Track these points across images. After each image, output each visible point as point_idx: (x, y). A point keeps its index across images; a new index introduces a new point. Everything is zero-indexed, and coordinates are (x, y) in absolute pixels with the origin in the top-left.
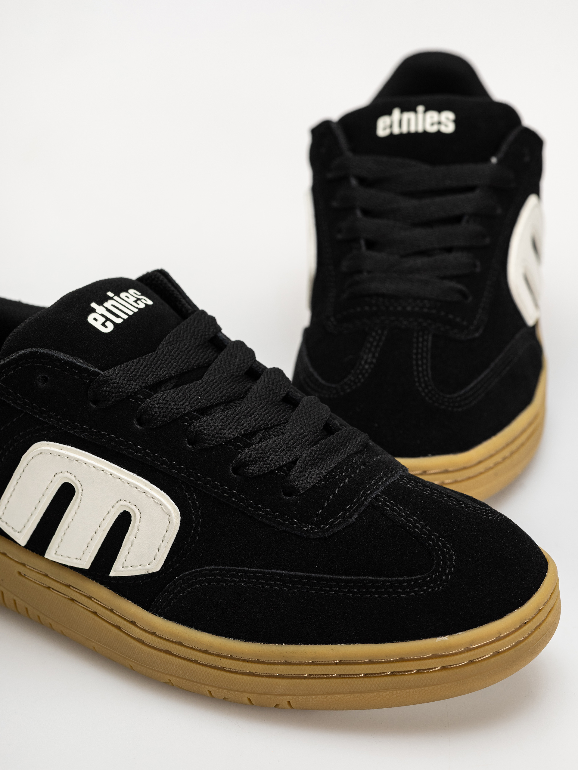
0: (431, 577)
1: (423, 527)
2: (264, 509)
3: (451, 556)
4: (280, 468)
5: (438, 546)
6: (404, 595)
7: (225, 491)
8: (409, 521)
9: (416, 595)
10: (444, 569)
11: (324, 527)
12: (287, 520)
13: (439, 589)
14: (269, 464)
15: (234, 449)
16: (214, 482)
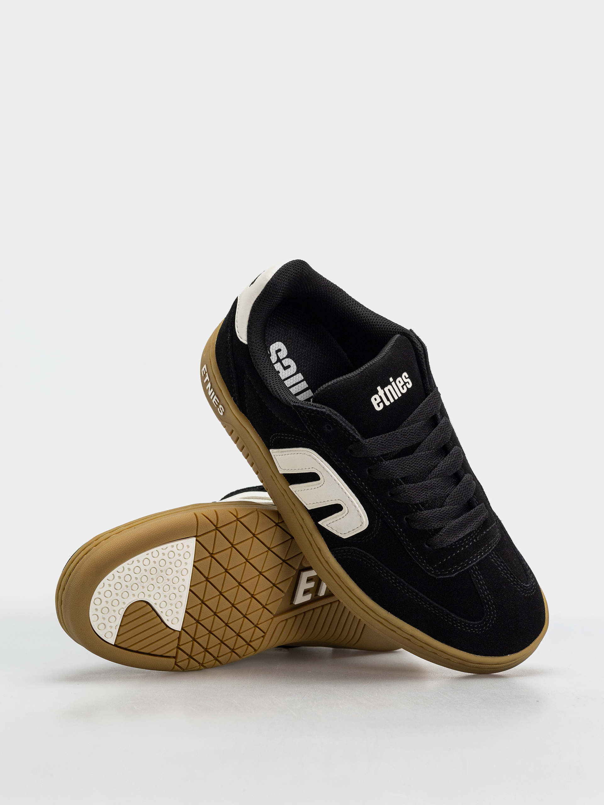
0: (478, 626)
1: (488, 595)
2: (412, 547)
3: (494, 617)
4: (430, 530)
5: (490, 609)
6: (459, 628)
7: (396, 527)
8: (482, 588)
9: (466, 630)
10: (486, 624)
11: (438, 572)
12: (421, 559)
13: (479, 633)
14: (426, 526)
15: (412, 508)
16: (393, 520)
